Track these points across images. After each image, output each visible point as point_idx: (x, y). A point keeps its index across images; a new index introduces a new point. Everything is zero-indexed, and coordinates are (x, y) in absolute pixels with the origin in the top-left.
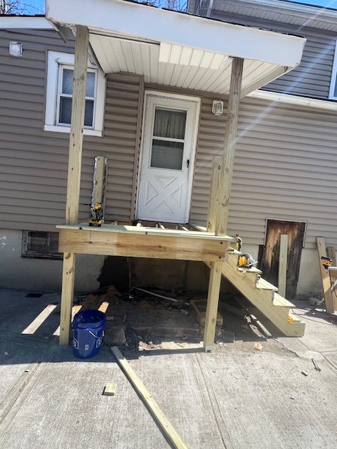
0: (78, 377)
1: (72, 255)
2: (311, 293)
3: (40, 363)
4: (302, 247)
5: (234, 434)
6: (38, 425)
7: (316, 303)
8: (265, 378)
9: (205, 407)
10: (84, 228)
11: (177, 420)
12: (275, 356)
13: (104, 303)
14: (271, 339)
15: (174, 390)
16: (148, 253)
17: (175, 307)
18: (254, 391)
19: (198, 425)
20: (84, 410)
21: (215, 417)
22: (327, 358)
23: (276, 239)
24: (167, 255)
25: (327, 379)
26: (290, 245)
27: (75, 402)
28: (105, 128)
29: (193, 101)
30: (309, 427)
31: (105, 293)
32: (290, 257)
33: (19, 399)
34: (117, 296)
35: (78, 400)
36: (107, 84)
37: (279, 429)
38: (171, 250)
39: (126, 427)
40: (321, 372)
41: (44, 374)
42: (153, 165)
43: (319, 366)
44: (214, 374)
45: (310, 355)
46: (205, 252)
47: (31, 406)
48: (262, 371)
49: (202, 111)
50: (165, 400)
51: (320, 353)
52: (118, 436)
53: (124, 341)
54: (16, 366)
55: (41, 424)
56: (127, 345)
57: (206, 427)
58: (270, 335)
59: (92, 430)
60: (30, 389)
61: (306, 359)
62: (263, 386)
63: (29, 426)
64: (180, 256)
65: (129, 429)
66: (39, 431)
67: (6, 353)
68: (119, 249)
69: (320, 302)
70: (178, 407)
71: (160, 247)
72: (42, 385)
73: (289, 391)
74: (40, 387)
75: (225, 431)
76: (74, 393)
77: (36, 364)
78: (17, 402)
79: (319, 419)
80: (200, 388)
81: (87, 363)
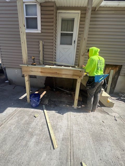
0: (30, 113)
1: (27, 75)
2: (120, 92)
3: (20, 108)
4: (119, 75)
5: (75, 140)
6: (13, 127)
7: (121, 96)
8: (93, 121)
9: (68, 128)
10: (29, 66)
11: (56, 131)
12: (100, 113)
13: (45, 91)
14: (99, 107)
15: (59, 121)
16: (52, 75)
17: (67, 94)
18: (88, 125)
19: (63, 134)
20: (28, 124)
21: (70, 132)
22: (121, 116)
23: (109, 71)
24: (59, 76)
25: (119, 124)
26: (114, 74)
27: (26, 121)
28: (42, 29)
29: (77, 13)
30: (106, 142)
31: (46, 88)
32: (113, 78)
33: (11, 118)
34: (49, 89)
35: (27, 120)
36: (41, 8)
37: (93, 140)
38: (60, 74)
39: (39, 131)
40: (117, 121)
41: (20, 111)
42: (61, 44)
43: (117, 119)
44: (74, 117)
45: (114, 114)
46: (74, 75)
47: (14, 120)
48: (93, 118)
49: (81, 17)
50: (55, 124)
51: (119, 114)
52: (35, 134)
53: (47, 103)
54: (14, 108)
55: (14, 126)
56: (48, 105)
57: (66, 135)
58: (100, 106)
59: (28, 130)
60: (15, 115)
61: (112, 116)
62: (92, 124)
63: (10, 126)
64: (64, 77)
65: (39, 132)
66: (12, 128)
67: (13, 104)
68: (42, 73)
69: (123, 95)
70: (58, 127)
71: (56, 73)
72: (19, 114)
73: (101, 127)
74: (18, 115)
75: (72, 138)
76: (27, 118)
77: (19, 108)
78: (10, 119)
79: (111, 139)
80: (68, 121)
81: (34, 109)
